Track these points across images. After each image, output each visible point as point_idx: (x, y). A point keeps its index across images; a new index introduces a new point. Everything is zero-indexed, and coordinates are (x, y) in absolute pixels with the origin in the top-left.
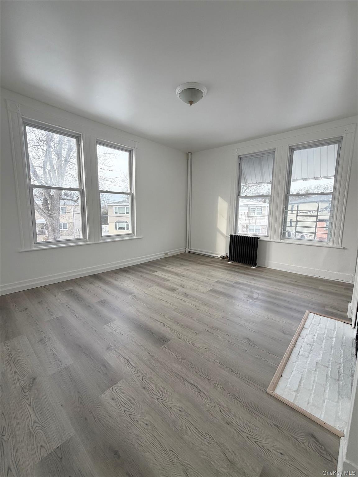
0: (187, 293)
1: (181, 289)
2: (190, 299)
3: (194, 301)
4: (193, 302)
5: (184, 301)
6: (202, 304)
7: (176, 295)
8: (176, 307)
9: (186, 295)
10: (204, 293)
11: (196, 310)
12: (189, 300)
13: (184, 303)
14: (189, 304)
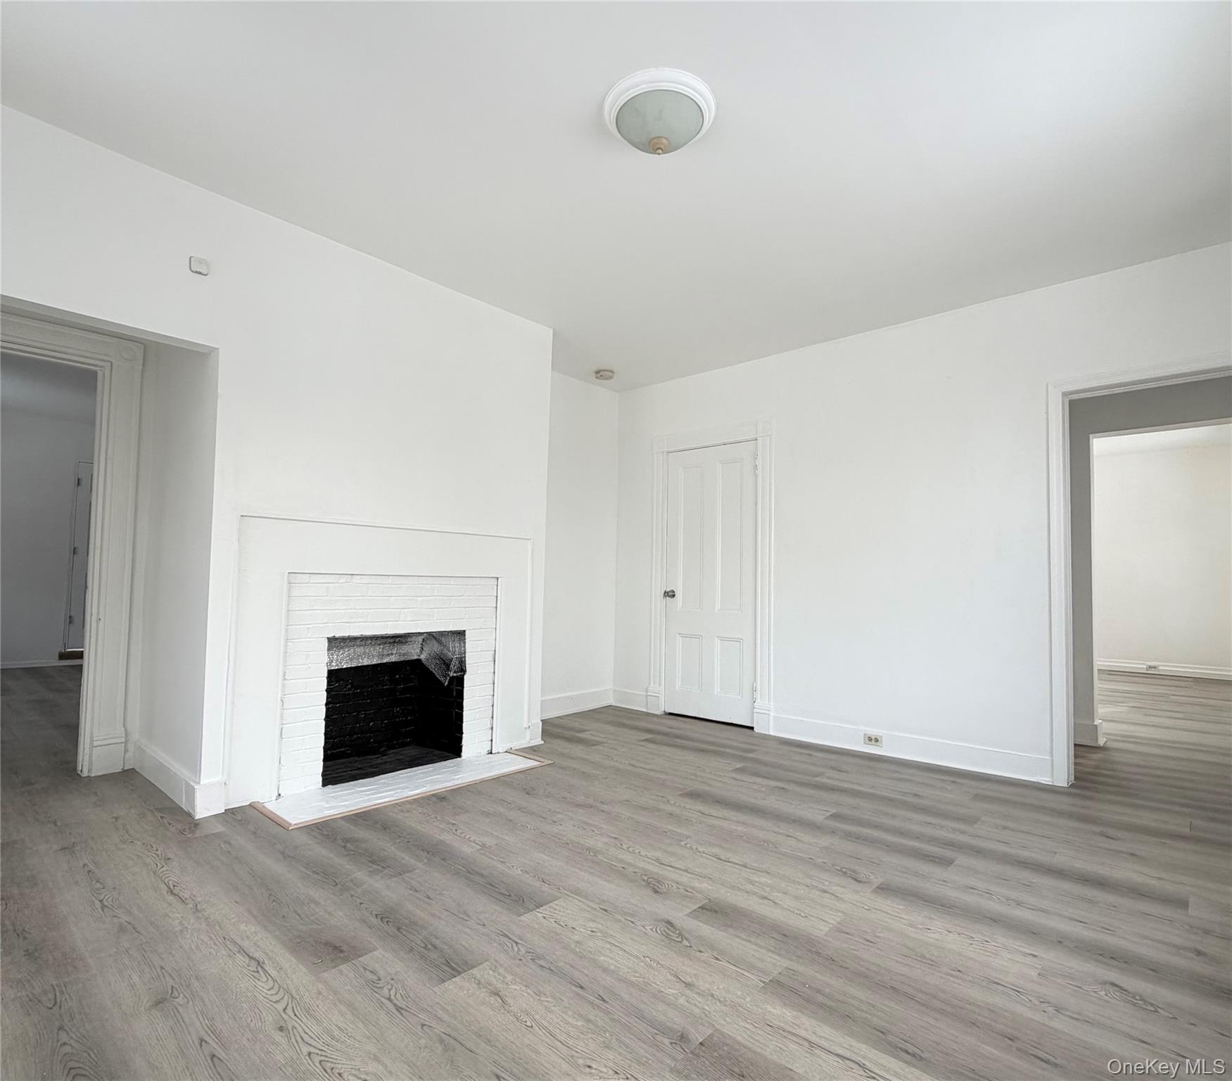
0: (649, 892)
1: (680, 915)
2: (638, 868)
3: (622, 861)
4: (628, 858)
5: (658, 860)
6: (596, 853)
7: (696, 884)
8: (683, 843)
9: (655, 887)
10: (577, 892)
11: (621, 838)
12: (641, 865)
13: (658, 854)
14: (643, 853)
